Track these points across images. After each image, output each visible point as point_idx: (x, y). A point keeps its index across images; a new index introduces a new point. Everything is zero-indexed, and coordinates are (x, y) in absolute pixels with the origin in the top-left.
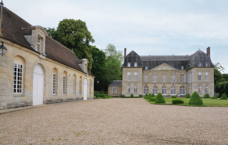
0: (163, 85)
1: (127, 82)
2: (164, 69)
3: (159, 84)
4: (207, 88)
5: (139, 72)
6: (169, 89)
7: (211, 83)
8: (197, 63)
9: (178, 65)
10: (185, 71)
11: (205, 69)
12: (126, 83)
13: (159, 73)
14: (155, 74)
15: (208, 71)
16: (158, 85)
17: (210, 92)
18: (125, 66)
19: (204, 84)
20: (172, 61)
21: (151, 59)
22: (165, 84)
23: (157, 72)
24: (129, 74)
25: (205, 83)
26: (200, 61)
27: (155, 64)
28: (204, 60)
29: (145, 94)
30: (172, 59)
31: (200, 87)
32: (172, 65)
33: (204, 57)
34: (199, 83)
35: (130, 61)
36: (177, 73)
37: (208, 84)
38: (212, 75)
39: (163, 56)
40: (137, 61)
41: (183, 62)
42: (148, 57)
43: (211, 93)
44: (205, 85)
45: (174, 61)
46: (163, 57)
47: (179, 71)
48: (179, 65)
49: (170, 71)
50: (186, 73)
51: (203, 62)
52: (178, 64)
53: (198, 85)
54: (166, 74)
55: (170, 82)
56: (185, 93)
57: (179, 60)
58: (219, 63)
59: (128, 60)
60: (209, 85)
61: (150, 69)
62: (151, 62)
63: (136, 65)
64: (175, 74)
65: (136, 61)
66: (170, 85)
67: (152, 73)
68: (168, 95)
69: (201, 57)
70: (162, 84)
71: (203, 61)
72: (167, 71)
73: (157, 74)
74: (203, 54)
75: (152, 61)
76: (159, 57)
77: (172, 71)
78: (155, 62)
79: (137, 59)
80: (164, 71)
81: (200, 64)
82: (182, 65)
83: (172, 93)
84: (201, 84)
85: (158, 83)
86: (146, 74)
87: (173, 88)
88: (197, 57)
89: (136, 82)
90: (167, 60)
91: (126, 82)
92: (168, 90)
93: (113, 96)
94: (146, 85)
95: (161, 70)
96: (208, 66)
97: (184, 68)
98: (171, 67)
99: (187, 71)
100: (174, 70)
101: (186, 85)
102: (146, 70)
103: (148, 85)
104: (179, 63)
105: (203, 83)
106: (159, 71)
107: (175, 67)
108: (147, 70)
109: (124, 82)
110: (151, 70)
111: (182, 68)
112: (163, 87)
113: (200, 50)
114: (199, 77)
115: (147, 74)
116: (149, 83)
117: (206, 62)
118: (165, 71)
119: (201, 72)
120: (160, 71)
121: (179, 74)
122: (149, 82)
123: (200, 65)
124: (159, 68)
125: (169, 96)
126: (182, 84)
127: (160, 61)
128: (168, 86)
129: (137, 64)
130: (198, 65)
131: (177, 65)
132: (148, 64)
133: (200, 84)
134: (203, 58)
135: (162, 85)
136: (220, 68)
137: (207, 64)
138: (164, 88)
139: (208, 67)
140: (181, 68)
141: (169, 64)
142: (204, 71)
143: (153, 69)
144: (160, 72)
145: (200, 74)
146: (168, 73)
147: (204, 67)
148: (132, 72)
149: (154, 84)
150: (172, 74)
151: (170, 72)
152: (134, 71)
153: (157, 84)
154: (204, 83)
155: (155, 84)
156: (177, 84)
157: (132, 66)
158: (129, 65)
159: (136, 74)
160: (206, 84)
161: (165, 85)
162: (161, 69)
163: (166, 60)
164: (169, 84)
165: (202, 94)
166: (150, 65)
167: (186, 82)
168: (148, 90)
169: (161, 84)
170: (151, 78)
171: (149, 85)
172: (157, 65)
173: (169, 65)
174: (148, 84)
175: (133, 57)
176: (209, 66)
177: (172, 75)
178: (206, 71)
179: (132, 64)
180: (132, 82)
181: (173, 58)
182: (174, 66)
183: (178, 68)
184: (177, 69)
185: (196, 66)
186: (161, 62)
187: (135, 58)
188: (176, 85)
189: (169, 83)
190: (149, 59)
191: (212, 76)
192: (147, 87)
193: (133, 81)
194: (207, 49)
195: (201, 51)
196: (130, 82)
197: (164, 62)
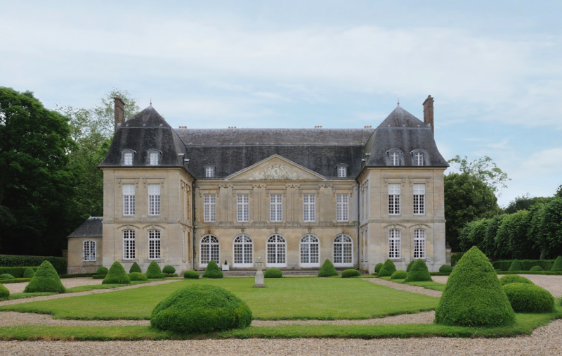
0: (273, 230)
1: (122, 223)
2: (274, 174)
3: (255, 227)
4: (419, 239)
5: (165, 185)
6: (292, 246)
7: (433, 221)
8: (383, 152)
9: (329, 160)
10: (351, 183)
11: (414, 173)
12: (117, 226)
13: (255, 189)
14: (242, 192)
15: (424, 180)
16: (252, 230)
17: (432, 254)
18: (112, 162)
19: (408, 225)
20: (308, 148)
21: (229, 141)
22: (280, 227)
23: (250, 187)
24: (128, 191)
25: (413, 221)
26: (396, 147)
27: (244, 159)
28: (411, 141)
29: (205, 265)
30: (306, 140)
31: (394, 239)
32: (306, 162)
33: (410, 131)
34: (391, 223)
35: (131, 145)
36: (322, 189)
37: (423, 227)
38: (436, 194)
39: (276, 130)
40: (160, 145)
41: (347, 149)
42: (222, 135)
43: (434, 259)
44: (412, 230)
45: (314, 148)
46: (278, 134)
47: (331, 184)
48: (332, 163)
49: (298, 181)
50: (356, 188)
51: (406, 150)
52: (327, 158)
53: (387, 231)
54: (281, 192)
55: (298, 223)
56: (353, 259)
57: (334, 143)
58: (488, 159)
59: (123, 142)
60: (428, 230)
61: (221, 174)
62: (230, 152)
63: (154, 159)
64: (314, 191)
65: (155, 146)
66: (299, 233)
67: (230, 189)
68: (288, 268)
69: (400, 132)
70: (269, 228)
71: (406, 146)
72: (287, 180)
73: (248, 192)
74: (408, 121)
75: (233, 148)
76: (263, 134)
77: (304, 181)
78: (244, 151)
79: (159, 139)
80: (273, 181)
81: (394, 156)
82: (340, 160)
83: (305, 260)
84: (397, 227)
85: (254, 225)
86: (207, 192)
87: (310, 242)
88: (387, 131)
89: (155, 219)
90: (289, 144)
91: (116, 221)
92: (289, 249)
93: (84, 271)
94: (209, 232)
95: (265, 181)
96: (424, 163)
97: (349, 173)
98: (301, 167)
99: (358, 183)
100: (311, 177)
101: (354, 230)
102: (208, 178)
103: (217, 233)
104: (332, 154)
105: (404, 224)
106: (254, 181)
107: (315, 170)
108: (210, 179)
109: (109, 222)
110: (226, 180)
111: (342, 171)
112: (272, 239)
113: (401, 108)
114: (393, 204)
115: (212, 192)
116: (220, 225)
117: (418, 147)
118: (279, 181)
119: (399, 186)
120: (261, 181)
121: (331, 193)
122: (221, 223)
123: (395, 158)
124: (257, 172)
125: (293, 269)
126: (343, 226)
127: (260, 148)
128: (290, 234)
129: (160, 157)
130: (387, 158)
131: (324, 162)
132: (218, 157)
133: (393, 227)
134: (406, 136)
135: (267, 233)
136: (494, 174)
137: (419, 156)
138: (276, 243)
139: (424, 167)
140: (335, 174)
141: (293, 159)
142: (407, 180)
143: (233, 175)
144: (259, 187)
145: (394, 190)
146: (289, 190)
147: (409, 166)
148: (141, 185)
149: (237, 227)
150: (304, 191)
151: (298, 185)
152: (149, 181)
153: (249, 227)
154: (408, 221)
155: (243, 228)
156: (322, 227)
157: (140, 162)
158: (128, 159)
159: (154, 191)
160: (417, 227)
161: (280, 230)
162: (262, 177)
163: (283, 144)
164: (293, 227)
165: (403, 263)
166: (224, 161)
167: (354, 222)
168: (216, 248)
169: (264, 227)
170: (226, 208)
171: (221, 231)
172: (250, 162)
173: (292, 162)
174: (218, 227)
175: (146, 130)
176: (428, 164)
177: (306, 195)
178: (416, 180)
179: (140, 157)
180: (140, 223)
181: (312, 139)
182: (313, 166)
183: (325, 171)
184: (321, 177)
185: (381, 164)
186: (265, 151)
187: (151, 133)
188: (318, 232)
189: (295, 224)
190: (224, 141)
191: (436, 198)
192: (215, 239)
193: (143, 216)
194: (424, 104)
195: (404, 111)
196: (132, 220)
197: (278, 150)
